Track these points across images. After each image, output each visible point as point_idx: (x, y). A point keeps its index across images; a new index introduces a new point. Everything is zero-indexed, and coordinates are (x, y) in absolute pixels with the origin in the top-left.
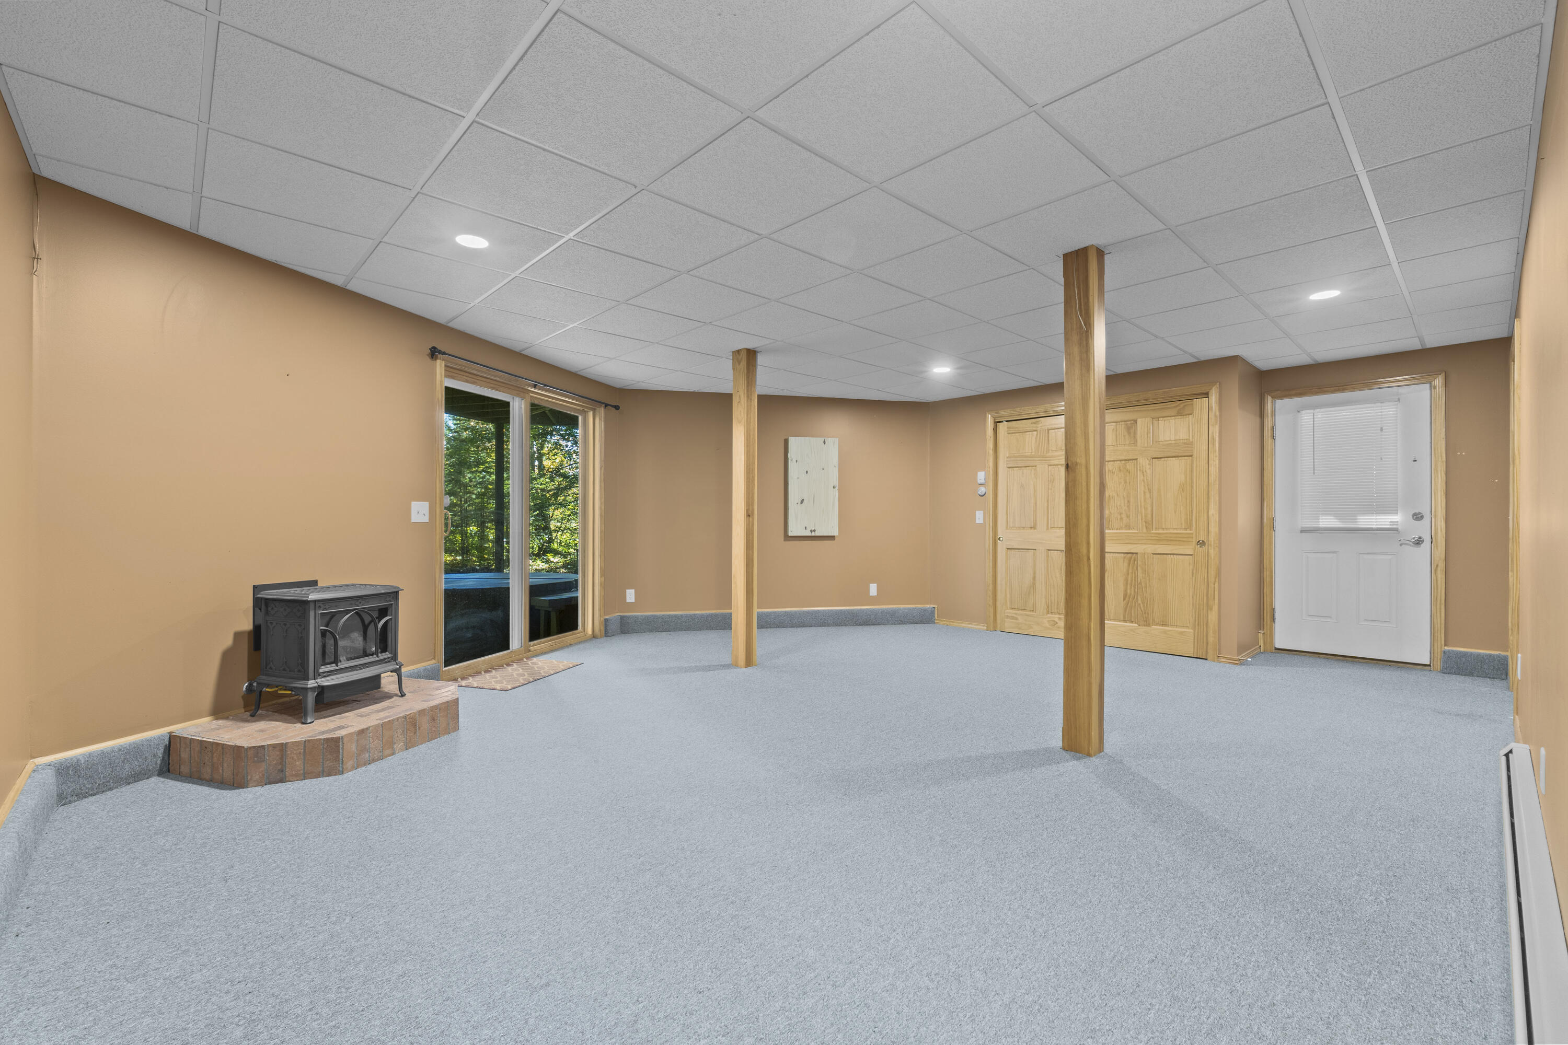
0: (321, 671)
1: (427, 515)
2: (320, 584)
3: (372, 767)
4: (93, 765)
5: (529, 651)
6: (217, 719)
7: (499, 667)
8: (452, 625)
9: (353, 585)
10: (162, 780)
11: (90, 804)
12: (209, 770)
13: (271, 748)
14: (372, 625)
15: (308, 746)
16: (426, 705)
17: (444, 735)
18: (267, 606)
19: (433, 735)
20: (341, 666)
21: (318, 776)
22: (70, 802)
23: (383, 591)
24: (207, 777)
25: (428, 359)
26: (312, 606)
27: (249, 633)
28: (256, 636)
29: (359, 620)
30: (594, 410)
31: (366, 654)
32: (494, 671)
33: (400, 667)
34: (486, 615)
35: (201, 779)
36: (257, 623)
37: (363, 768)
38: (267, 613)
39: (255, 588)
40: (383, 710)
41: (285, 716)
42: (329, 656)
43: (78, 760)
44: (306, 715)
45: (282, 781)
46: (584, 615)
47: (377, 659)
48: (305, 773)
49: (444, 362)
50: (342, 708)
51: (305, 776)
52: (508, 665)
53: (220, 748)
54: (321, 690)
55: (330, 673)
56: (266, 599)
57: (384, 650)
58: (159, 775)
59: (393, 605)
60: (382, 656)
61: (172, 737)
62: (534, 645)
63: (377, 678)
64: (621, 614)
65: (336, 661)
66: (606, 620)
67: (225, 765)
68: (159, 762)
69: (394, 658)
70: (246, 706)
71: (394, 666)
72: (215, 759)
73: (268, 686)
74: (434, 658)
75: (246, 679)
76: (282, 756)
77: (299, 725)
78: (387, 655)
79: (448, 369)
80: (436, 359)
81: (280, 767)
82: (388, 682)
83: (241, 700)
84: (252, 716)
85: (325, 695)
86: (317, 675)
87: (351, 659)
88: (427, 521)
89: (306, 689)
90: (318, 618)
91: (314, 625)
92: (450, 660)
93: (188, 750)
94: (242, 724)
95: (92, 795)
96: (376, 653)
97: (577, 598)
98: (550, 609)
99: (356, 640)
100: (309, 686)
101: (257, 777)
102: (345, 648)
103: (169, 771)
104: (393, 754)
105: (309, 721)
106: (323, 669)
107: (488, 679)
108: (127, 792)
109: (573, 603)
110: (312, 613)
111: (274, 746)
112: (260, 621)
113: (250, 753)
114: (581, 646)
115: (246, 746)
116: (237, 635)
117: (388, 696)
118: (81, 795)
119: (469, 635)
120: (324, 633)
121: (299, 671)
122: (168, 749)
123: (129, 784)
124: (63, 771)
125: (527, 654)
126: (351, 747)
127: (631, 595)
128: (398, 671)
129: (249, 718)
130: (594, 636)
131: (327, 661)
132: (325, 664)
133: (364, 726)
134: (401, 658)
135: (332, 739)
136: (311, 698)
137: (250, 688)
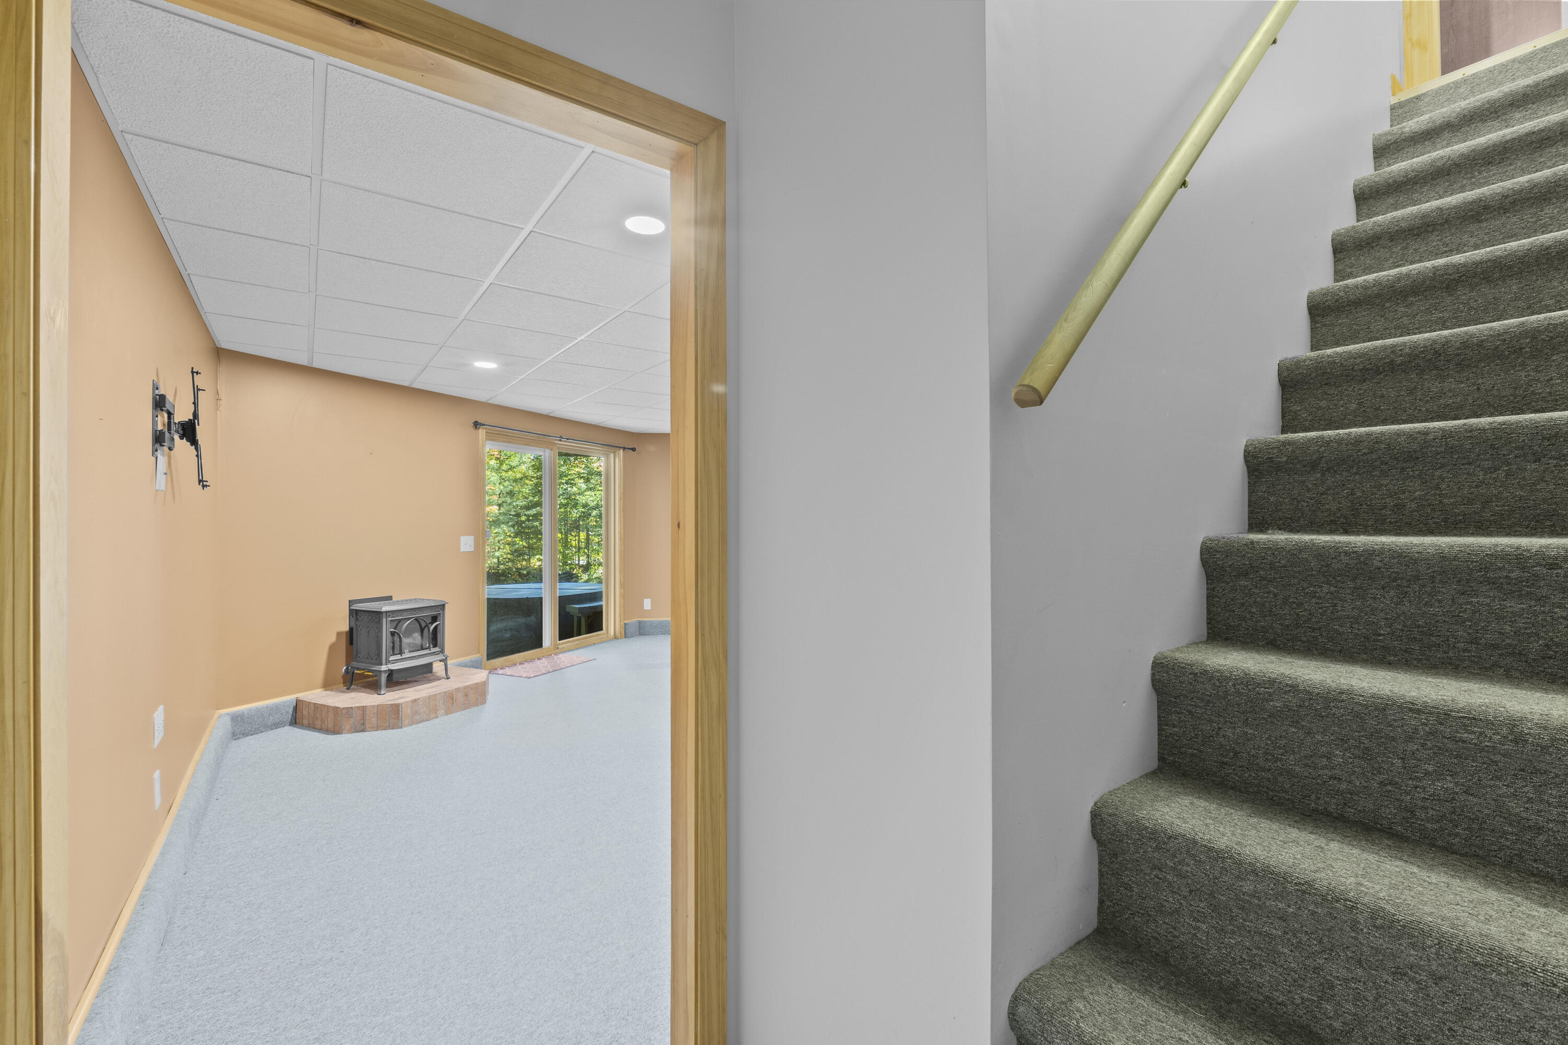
0: (390, 659)
1: (473, 546)
2: (394, 599)
3: (420, 725)
4: (252, 716)
5: (558, 648)
6: (326, 690)
7: (532, 660)
8: (493, 628)
9: (415, 599)
10: (292, 728)
11: (251, 740)
12: (320, 722)
13: (356, 709)
14: (426, 628)
15: (380, 708)
16: (461, 685)
17: (474, 706)
18: (357, 614)
19: (466, 706)
20: (404, 656)
21: (385, 729)
22: (239, 738)
23: (433, 605)
24: (318, 727)
25: (473, 429)
26: (384, 614)
27: (347, 632)
28: (351, 635)
29: (418, 625)
30: (614, 453)
31: (422, 648)
32: (526, 663)
33: (446, 658)
34: (521, 620)
35: (314, 728)
36: (351, 626)
37: (415, 726)
38: (357, 619)
39: (350, 601)
40: (432, 687)
41: (368, 690)
42: (396, 649)
43: (243, 712)
44: (380, 689)
45: (363, 731)
46: (607, 620)
47: (429, 652)
48: (377, 726)
49: (485, 431)
50: (406, 685)
51: (378, 728)
52: (539, 659)
53: (326, 708)
54: (391, 673)
55: (397, 661)
56: (356, 610)
57: (435, 646)
58: (290, 725)
59: (441, 615)
60: (433, 650)
61: (298, 702)
62: (563, 644)
63: (430, 665)
64: (640, 619)
65: (401, 653)
66: (625, 624)
67: (329, 719)
68: (290, 717)
69: (442, 651)
70: (344, 683)
71: (441, 657)
72: (323, 716)
73: (358, 669)
74: (479, 653)
75: (344, 663)
76: (364, 714)
77: (376, 696)
78: (437, 649)
79: (488, 434)
80: (479, 429)
81: (362, 722)
82: (438, 668)
83: (341, 678)
84: (348, 689)
85: (394, 676)
86: (388, 662)
87: (413, 651)
88: (473, 550)
89: (381, 671)
90: (388, 622)
91: (386, 628)
92: (492, 655)
93: (307, 709)
94: (340, 694)
95: (251, 735)
96: (429, 648)
97: (601, 606)
98: (580, 615)
99: (416, 638)
100: (382, 670)
101: (348, 728)
102: (409, 644)
103: (296, 723)
104: (437, 717)
105: (382, 693)
106: (392, 658)
107: (520, 670)
108: (271, 734)
109: (599, 610)
110: (384, 620)
111: (358, 708)
112: (352, 625)
113: (344, 711)
114: (602, 645)
115: (341, 707)
116: (339, 634)
117: (439, 679)
118: (245, 735)
119: (508, 635)
120: (393, 634)
121: (376, 659)
122: (296, 709)
123: (272, 729)
124: (237, 719)
125: (556, 650)
126: (406, 711)
127: (647, 604)
128: (444, 661)
129: (346, 690)
130: (616, 638)
131: (395, 653)
132: (394, 654)
133: (416, 697)
134: (447, 652)
135: (395, 704)
136: (384, 677)
137: (347, 671)
